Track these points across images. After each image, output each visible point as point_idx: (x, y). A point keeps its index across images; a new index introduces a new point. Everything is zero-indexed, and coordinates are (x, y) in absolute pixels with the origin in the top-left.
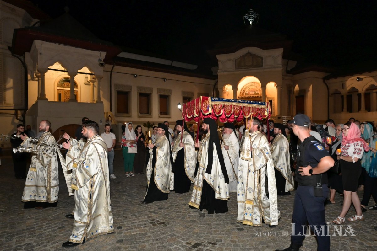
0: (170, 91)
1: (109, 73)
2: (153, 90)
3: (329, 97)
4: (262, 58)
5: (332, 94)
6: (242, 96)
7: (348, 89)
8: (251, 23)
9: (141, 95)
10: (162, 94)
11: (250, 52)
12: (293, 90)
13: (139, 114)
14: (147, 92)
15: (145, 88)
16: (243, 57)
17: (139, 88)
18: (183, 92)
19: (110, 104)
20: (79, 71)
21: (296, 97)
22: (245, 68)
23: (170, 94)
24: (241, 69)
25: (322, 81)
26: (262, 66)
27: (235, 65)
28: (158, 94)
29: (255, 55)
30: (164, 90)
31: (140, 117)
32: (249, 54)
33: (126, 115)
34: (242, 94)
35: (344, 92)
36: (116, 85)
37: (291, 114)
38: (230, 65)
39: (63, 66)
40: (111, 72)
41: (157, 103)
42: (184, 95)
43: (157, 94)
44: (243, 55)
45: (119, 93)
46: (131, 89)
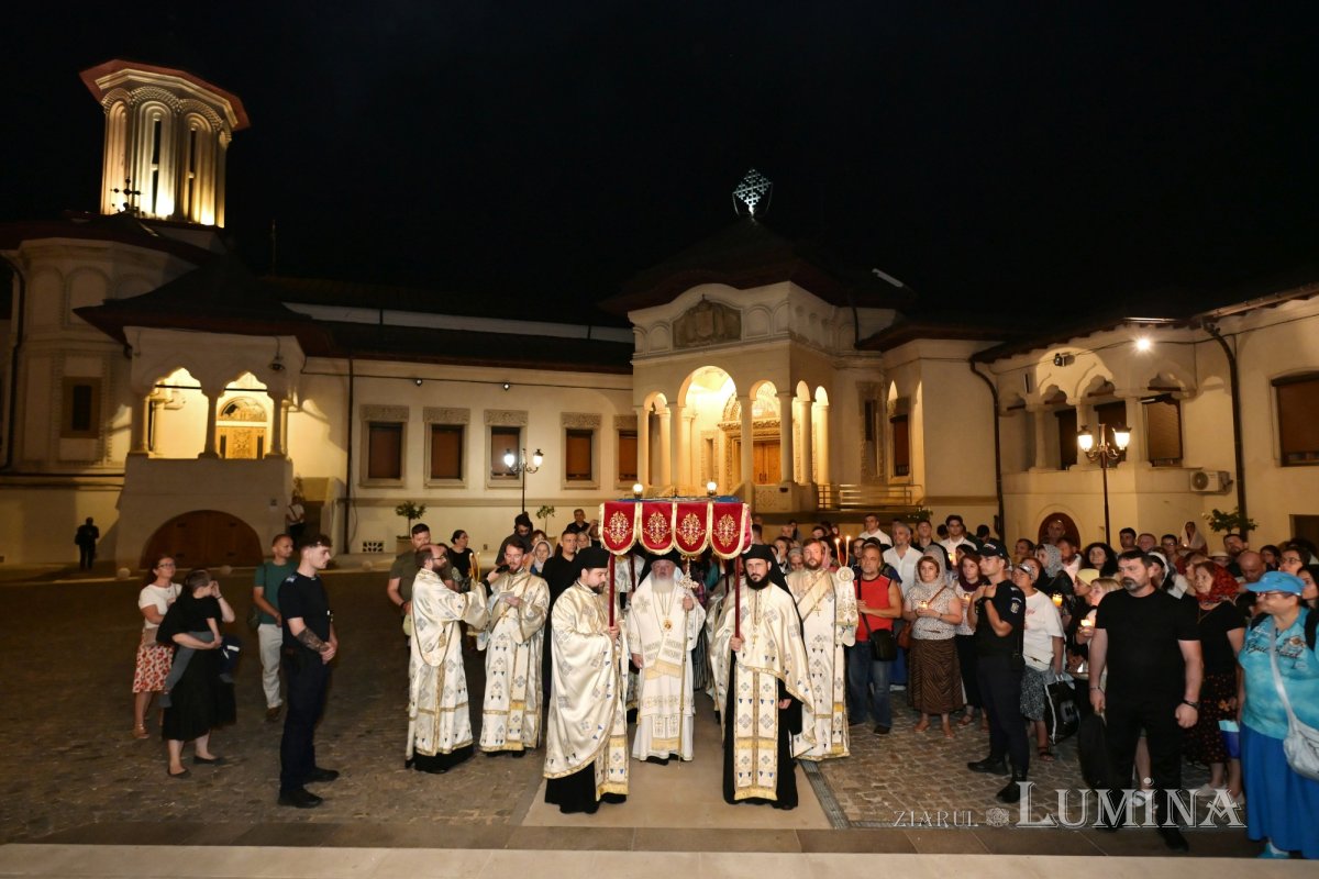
0: (523, 414)
1: (347, 379)
2: (469, 417)
3: (1000, 418)
4: (738, 314)
5: (1009, 409)
6: (727, 423)
7: (1043, 390)
8: (751, 209)
9: (437, 430)
10: (500, 424)
11: (706, 298)
12: (884, 400)
13: (429, 479)
14: (455, 421)
15: (446, 411)
16: (691, 312)
17: (429, 412)
18: (566, 417)
19: (346, 455)
20: (231, 385)
21: (892, 420)
22: (697, 346)
23: (523, 424)
24: (688, 347)
25: (967, 366)
26: (738, 337)
27: (674, 333)
28: (486, 426)
29: (719, 305)
30: (506, 414)
31: (430, 487)
32: (706, 304)
33: (392, 482)
34: (728, 416)
35: (1034, 400)
36: (366, 409)
37: (879, 474)
38: (661, 338)
39: (194, 375)
40: (352, 376)
41: (483, 449)
42: (567, 425)
43: (483, 427)
44: (692, 309)
45: (373, 427)
46: (407, 417)
